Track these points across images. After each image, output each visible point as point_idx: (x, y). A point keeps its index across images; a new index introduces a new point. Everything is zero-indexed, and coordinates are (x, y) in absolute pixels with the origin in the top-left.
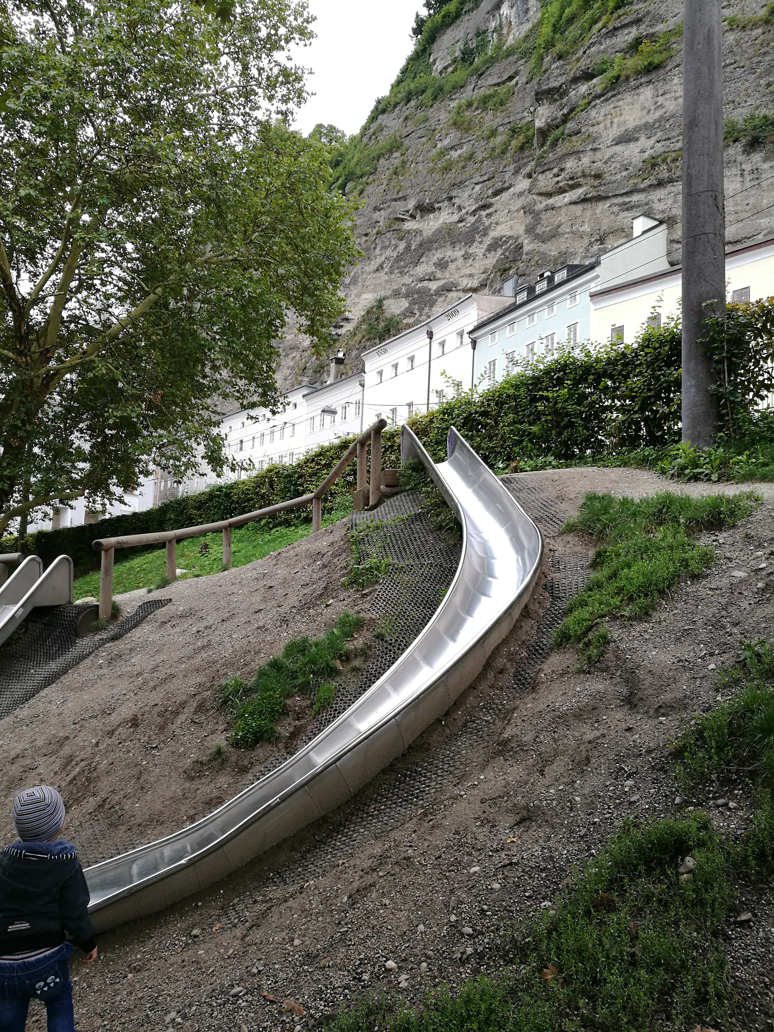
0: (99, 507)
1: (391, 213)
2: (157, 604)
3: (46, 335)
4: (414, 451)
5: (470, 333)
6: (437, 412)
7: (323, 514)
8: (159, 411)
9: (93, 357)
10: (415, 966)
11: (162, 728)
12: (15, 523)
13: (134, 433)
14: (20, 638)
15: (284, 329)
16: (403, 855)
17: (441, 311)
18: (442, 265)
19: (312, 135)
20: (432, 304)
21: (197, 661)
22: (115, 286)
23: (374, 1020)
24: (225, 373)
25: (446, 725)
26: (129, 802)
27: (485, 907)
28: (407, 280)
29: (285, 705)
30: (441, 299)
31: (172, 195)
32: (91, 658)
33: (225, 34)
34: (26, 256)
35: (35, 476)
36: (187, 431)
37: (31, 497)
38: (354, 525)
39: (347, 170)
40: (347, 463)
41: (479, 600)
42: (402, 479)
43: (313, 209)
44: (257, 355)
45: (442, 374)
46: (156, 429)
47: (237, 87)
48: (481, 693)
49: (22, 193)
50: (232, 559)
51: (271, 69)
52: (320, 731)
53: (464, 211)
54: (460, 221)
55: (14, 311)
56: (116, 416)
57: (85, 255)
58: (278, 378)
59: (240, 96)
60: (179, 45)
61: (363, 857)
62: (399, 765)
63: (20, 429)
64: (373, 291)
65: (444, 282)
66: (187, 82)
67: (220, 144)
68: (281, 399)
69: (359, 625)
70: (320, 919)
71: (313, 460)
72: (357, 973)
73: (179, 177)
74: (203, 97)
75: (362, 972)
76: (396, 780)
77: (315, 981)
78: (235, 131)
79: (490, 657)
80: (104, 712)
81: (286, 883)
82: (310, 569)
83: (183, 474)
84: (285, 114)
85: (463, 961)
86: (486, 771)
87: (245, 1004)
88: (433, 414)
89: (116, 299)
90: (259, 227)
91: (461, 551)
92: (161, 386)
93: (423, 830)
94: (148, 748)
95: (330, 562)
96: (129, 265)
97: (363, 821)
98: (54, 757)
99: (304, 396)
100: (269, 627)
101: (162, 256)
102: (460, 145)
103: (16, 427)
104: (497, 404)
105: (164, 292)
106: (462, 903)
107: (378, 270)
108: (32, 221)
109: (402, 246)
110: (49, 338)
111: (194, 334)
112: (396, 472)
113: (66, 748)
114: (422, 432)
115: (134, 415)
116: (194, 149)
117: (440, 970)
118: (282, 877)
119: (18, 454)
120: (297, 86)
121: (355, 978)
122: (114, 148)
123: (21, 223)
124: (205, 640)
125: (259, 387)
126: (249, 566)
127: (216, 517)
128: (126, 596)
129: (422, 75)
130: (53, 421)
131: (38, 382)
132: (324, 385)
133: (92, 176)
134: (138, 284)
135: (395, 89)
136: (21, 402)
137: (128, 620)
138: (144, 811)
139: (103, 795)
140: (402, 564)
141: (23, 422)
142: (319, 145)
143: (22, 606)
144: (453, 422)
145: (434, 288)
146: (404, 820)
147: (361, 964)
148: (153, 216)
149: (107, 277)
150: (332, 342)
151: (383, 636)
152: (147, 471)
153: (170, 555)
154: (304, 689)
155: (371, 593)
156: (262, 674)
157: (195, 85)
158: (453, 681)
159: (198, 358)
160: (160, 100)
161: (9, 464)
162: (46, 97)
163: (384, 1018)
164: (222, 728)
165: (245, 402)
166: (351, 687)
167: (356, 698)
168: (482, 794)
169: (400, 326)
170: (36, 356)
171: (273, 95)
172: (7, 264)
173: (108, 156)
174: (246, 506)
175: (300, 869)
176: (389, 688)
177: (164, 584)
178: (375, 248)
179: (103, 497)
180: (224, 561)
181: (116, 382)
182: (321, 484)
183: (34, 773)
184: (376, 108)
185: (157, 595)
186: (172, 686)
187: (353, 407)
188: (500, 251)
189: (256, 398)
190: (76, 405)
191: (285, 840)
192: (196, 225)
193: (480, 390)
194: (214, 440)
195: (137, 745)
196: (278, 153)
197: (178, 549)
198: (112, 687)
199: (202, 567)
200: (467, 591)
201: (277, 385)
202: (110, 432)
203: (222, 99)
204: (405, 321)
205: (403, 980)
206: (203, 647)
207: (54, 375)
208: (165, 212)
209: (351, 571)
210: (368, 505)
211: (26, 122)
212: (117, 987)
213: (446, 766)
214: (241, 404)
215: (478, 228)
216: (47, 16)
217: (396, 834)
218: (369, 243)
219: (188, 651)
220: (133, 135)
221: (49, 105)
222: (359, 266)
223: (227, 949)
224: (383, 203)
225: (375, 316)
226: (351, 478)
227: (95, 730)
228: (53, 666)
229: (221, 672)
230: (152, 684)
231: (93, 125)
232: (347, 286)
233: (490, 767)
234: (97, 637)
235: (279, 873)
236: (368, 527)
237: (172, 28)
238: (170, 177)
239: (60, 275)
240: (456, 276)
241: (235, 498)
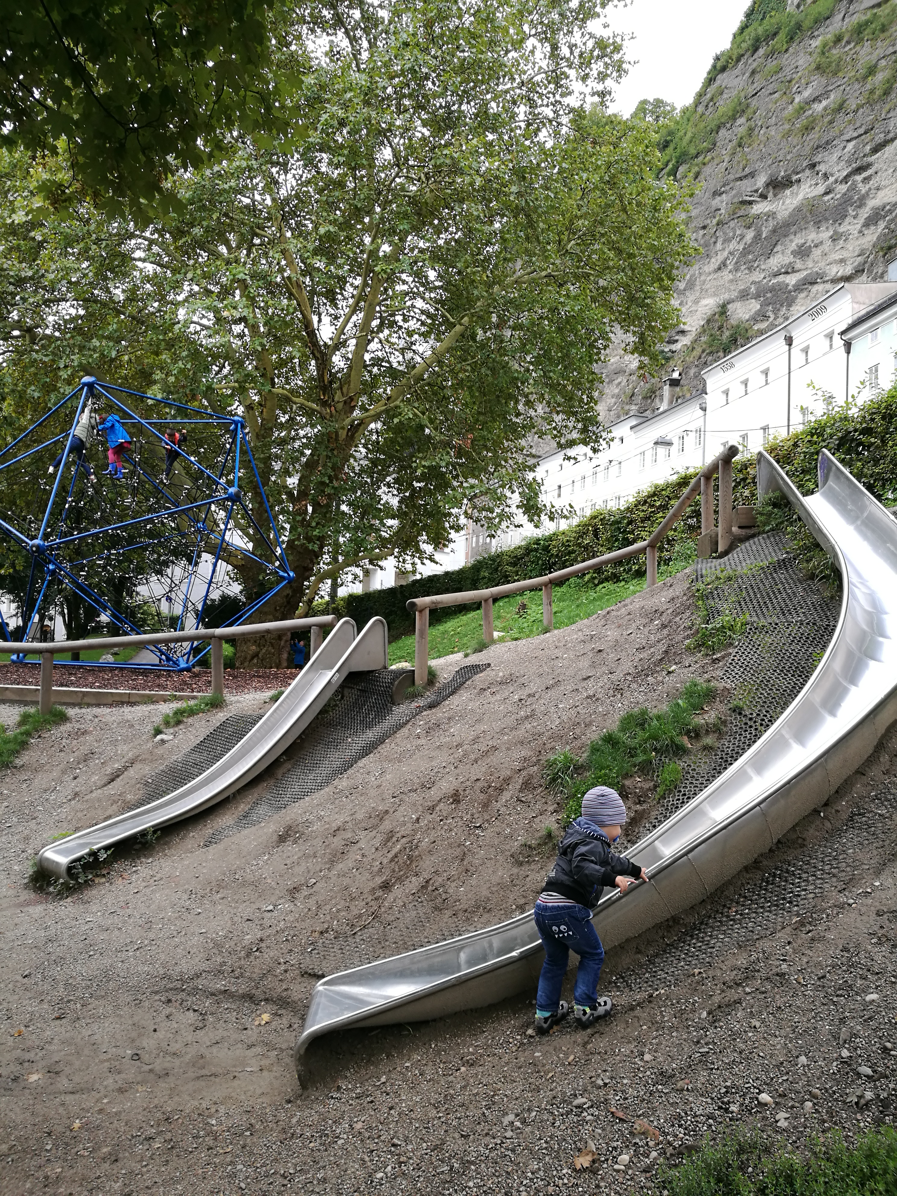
0: (409, 567)
1: (734, 196)
2: (475, 669)
3: (349, 382)
4: (774, 482)
5: (843, 333)
6: (802, 433)
7: (659, 564)
8: (469, 457)
9: (397, 403)
10: (797, 1105)
11: (486, 805)
12: (326, 586)
13: (443, 485)
14: (336, 705)
15: (608, 351)
16: (775, 970)
17: (803, 310)
18: (803, 252)
19: (634, 115)
20: (790, 302)
21: (521, 733)
22: (418, 320)
23: (748, 1160)
24: (541, 409)
25: (825, 817)
26: (454, 884)
27: (889, 1045)
28: (757, 276)
29: (623, 786)
30: (802, 295)
31: (477, 209)
32: (408, 726)
33: (530, 13)
34: (327, 298)
35: (343, 536)
36: (501, 478)
37: (341, 558)
38: (698, 577)
39: (678, 150)
40: (689, 502)
41: (866, 665)
42: (760, 518)
43: (639, 204)
44: (577, 384)
45: (809, 386)
46: (466, 478)
47: (546, 73)
48: (872, 780)
49: (322, 230)
50: (554, 621)
51: (585, 44)
52: (666, 818)
53: (832, 179)
54: (826, 193)
55: (317, 359)
56: (424, 466)
57: (386, 290)
58: (601, 408)
59: (549, 83)
60: (480, 36)
61: (724, 968)
62: (765, 863)
63: (328, 485)
64: (715, 295)
65: (805, 273)
66: (490, 77)
67: (527, 143)
68: (604, 435)
69: (710, 695)
70: (674, 1034)
71: (645, 502)
72: (723, 1103)
73: (483, 189)
74: (507, 92)
75: (729, 1103)
76: (763, 880)
77: (672, 1104)
78: (544, 125)
79: (884, 736)
80: (423, 786)
81: (631, 990)
82: (646, 630)
83: (497, 527)
84: (602, 94)
85: (861, 1106)
86: (883, 877)
87: (589, 1118)
88: (796, 436)
89: (420, 335)
90: (574, 234)
91: (840, 605)
92: (471, 430)
93: (800, 942)
94: (472, 827)
95: (670, 622)
96: (433, 295)
97: (722, 925)
98: (374, 832)
99: (632, 428)
100: (600, 696)
101: (467, 281)
102: (826, 94)
103: (323, 483)
104: (883, 418)
105: (471, 321)
106: (856, 1036)
107: (719, 269)
108: (331, 259)
109: (750, 235)
110: (352, 385)
111: (505, 366)
112: (753, 509)
113: (387, 822)
114: (784, 459)
115: (443, 464)
116: (499, 153)
117: (830, 1112)
118: (627, 982)
119: (326, 513)
120: (616, 57)
121: (720, 1108)
122: (413, 166)
123: (320, 264)
124: (529, 710)
125: (578, 421)
126: (573, 627)
127: (534, 574)
128: (442, 661)
129: (773, 14)
130: (359, 475)
131: (343, 434)
132: (657, 412)
133: (391, 201)
134: (443, 316)
135: (738, 38)
136: (328, 457)
137: (445, 686)
138: (469, 896)
139: (426, 875)
140: (763, 622)
141: (330, 477)
142: (643, 125)
143: (337, 671)
144: (824, 444)
145: (793, 282)
146: (775, 929)
147: (727, 1092)
148: (457, 237)
149: (409, 311)
150: (663, 362)
151: (741, 709)
152: (459, 526)
153: (487, 616)
154: (645, 768)
155: (723, 657)
156: (595, 749)
157: (498, 79)
158: (833, 764)
159: (510, 394)
160: (461, 104)
161: (318, 524)
162: (342, 123)
163: (760, 1159)
164: (551, 808)
165: (563, 441)
166: (703, 769)
167: (709, 781)
168: (877, 904)
169: (750, 333)
170: (340, 406)
171: (587, 74)
172: (309, 309)
173: (407, 177)
174: (567, 560)
175: (647, 975)
176: (750, 771)
177: (481, 647)
178: (715, 243)
179: (413, 556)
180: (545, 622)
181: (422, 428)
182: (656, 529)
183: (355, 847)
184: (714, 67)
185: (474, 659)
186: (494, 759)
187: (692, 435)
188: (882, 225)
189: (575, 435)
190: (382, 457)
191: (628, 940)
192: (504, 240)
193: (860, 402)
194: (530, 486)
195: (460, 824)
196: (594, 143)
197: (494, 609)
198: (431, 758)
199: (521, 630)
200: (850, 655)
201: (600, 419)
202: (419, 485)
203: (529, 90)
204: (756, 328)
205: (782, 1118)
206: (527, 717)
207: (359, 425)
208: (469, 231)
209: (697, 632)
210: (716, 552)
211: (324, 155)
212: (451, 1078)
213: (827, 867)
214: (559, 443)
215: (851, 198)
216: (341, 34)
217: (765, 944)
218: (707, 237)
219: (510, 721)
220: (432, 149)
221: (345, 131)
222: (696, 267)
223: (567, 1055)
224: (724, 186)
225: (717, 325)
226: (692, 521)
227: (414, 805)
228: (370, 735)
229: (549, 746)
230: (473, 757)
231: (391, 146)
232: (682, 293)
233: (887, 872)
234: (414, 705)
235: (623, 978)
236: (719, 578)
237: (472, 19)
238: (474, 190)
239: (361, 315)
240: (822, 264)
241: (554, 551)
